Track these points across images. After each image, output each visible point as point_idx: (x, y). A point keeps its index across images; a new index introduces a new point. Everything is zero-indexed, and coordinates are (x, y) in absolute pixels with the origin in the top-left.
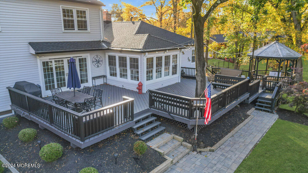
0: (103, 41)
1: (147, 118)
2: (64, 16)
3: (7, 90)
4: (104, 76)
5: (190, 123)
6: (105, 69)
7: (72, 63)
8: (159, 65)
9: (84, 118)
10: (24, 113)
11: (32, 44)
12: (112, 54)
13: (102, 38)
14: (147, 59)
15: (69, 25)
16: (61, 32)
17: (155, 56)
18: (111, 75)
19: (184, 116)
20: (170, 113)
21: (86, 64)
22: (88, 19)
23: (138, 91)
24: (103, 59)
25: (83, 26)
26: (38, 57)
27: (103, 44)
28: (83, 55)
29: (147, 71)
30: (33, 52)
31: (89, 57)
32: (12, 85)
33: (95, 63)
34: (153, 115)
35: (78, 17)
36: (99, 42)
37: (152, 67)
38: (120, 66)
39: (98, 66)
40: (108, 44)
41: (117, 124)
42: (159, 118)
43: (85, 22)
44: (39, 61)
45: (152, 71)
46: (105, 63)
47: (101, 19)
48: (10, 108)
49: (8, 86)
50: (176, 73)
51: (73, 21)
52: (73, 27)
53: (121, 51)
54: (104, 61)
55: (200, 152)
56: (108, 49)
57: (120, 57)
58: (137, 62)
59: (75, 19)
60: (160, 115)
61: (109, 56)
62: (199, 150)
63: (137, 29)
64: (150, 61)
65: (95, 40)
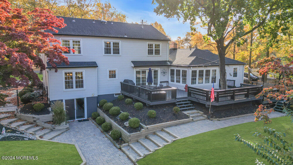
0: (168, 61)
1: (186, 101)
2: (149, 47)
3: (120, 83)
4: (167, 82)
5: (207, 103)
6: (168, 77)
7: (150, 71)
8: (201, 75)
9: (152, 92)
10: (127, 94)
11: (133, 62)
12: (172, 68)
13: (168, 59)
14: (192, 71)
15: (150, 52)
16: (146, 56)
17: (198, 69)
18: (171, 81)
19: (204, 100)
20: (197, 99)
21: (157, 77)
22: (161, 49)
23: (185, 90)
24: (168, 71)
25: (157, 52)
26: (135, 68)
27: (168, 62)
28: (156, 69)
29: (192, 79)
30: (133, 65)
31: (159, 70)
32: (122, 81)
33: (163, 73)
34: (189, 100)
35: (155, 47)
36: (166, 61)
37: (196, 76)
38: (176, 75)
39: (164, 76)
40: (171, 62)
41: (167, 99)
42: (192, 102)
43: (159, 50)
44: (135, 70)
45: (195, 79)
46: (169, 74)
47: (168, 48)
48: (120, 92)
49: (121, 81)
50: (215, 82)
51: (152, 50)
52: (152, 53)
53: (177, 66)
54: (168, 72)
55: (212, 120)
56: (171, 65)
57: (177, 70)
58: (186, 73)
59: (154, 49)
60: (193, 100)
61: (171, 70)
62: (211, 119)
63: (191, 53)
64: (194, 73)
65: (164, 60)
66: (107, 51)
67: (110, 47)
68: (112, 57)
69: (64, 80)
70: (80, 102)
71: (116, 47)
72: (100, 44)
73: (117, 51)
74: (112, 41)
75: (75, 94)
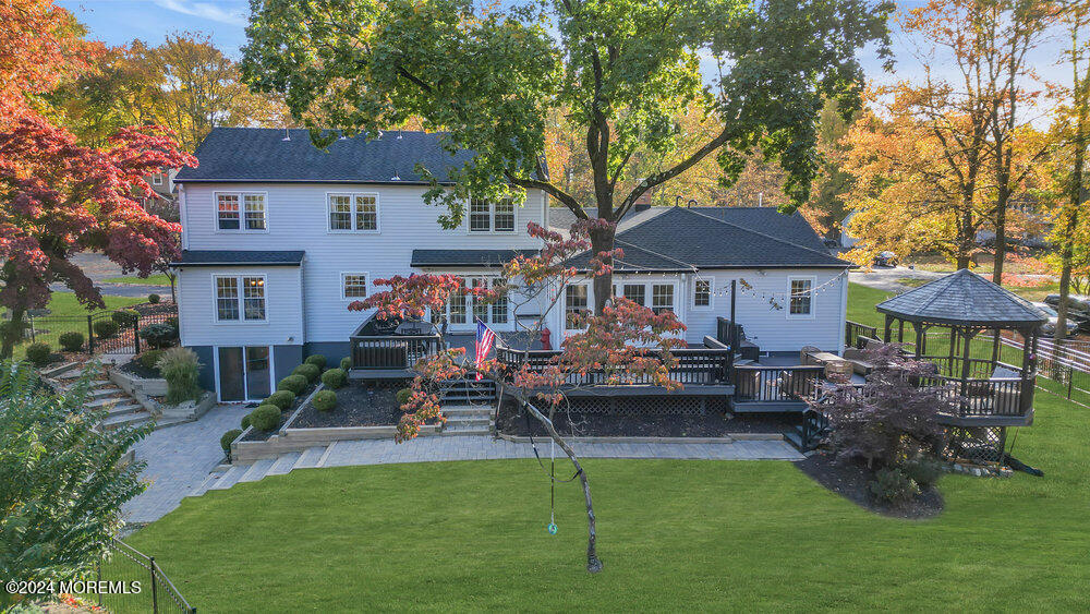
2: (474, 209)
4: (540, 317)
11: (416, 253)
15: (480, 223)
16: (464, 234)
22: (516, 212)
25: (506, 223)
35: (497, 209)
39: (530, 297)
43: (512, 217)
52: (487, 226)
59: (492, 213)
62: (501, 435)
66: (340, 221)
67: (348, 208)
68: (353, 236)
69: (214, 297)
70: (257, 357)
71: (366, 209)
72: (317, 202)
73: (368, 221)
74: (354, 194)
75: (242, 333)
